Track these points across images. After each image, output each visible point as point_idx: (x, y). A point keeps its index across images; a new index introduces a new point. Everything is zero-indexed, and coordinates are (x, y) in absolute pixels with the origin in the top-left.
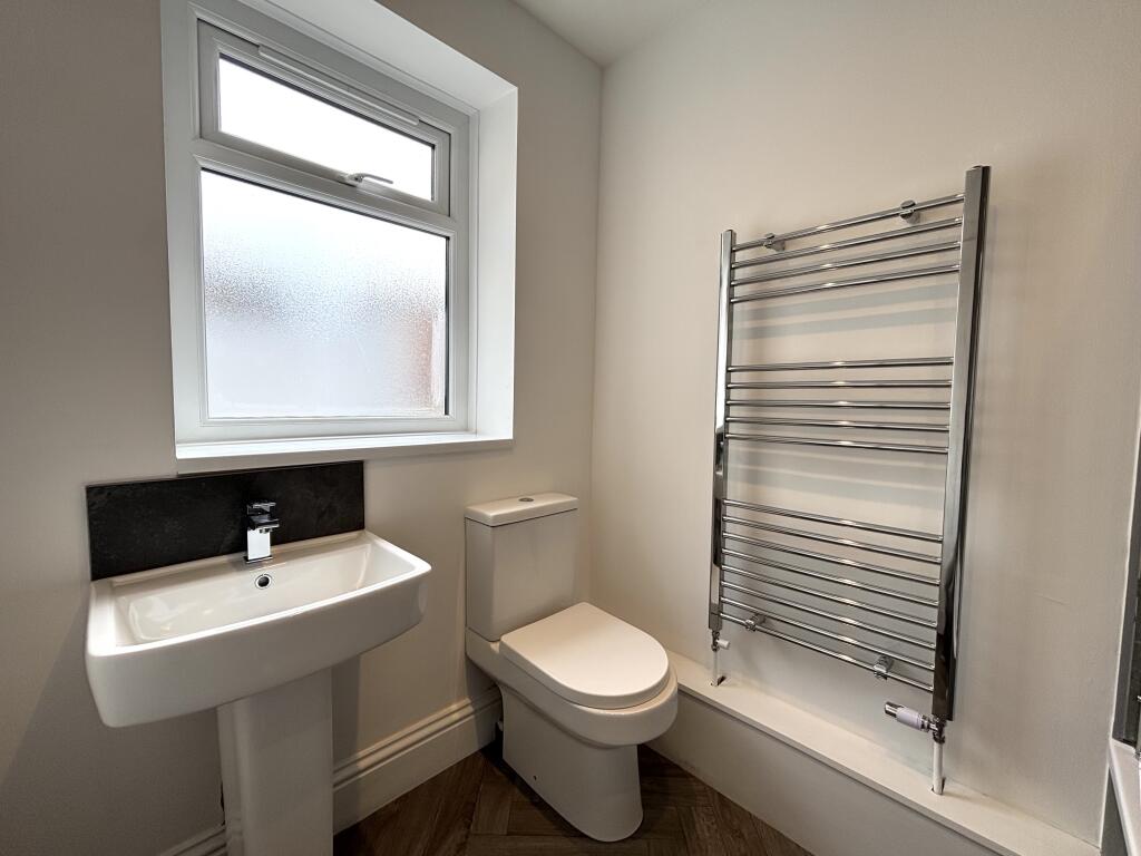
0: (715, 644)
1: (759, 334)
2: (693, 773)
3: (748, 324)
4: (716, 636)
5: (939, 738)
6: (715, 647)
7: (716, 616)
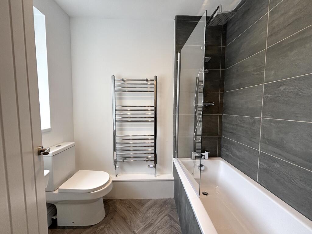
0: (115, 168)
1: (120, 99)
2: (113, 198)
3: (118, 96)
4: (115, 166)
5: (155, 168)
6: (116, 168)
7: (115, 162)
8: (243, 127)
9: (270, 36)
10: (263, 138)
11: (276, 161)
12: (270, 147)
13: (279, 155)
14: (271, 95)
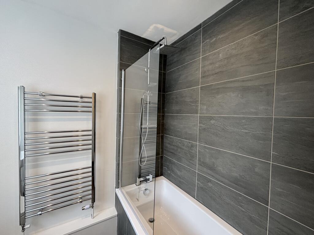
0: (24, 229)
4: (23, 226)
5: (93, 207)
8: (183, 149)
9: (203, 77)
10: (199, 160)
11: (210, 181)
12: (205, 169)
13: (212, 176)
14: (204, 126)
